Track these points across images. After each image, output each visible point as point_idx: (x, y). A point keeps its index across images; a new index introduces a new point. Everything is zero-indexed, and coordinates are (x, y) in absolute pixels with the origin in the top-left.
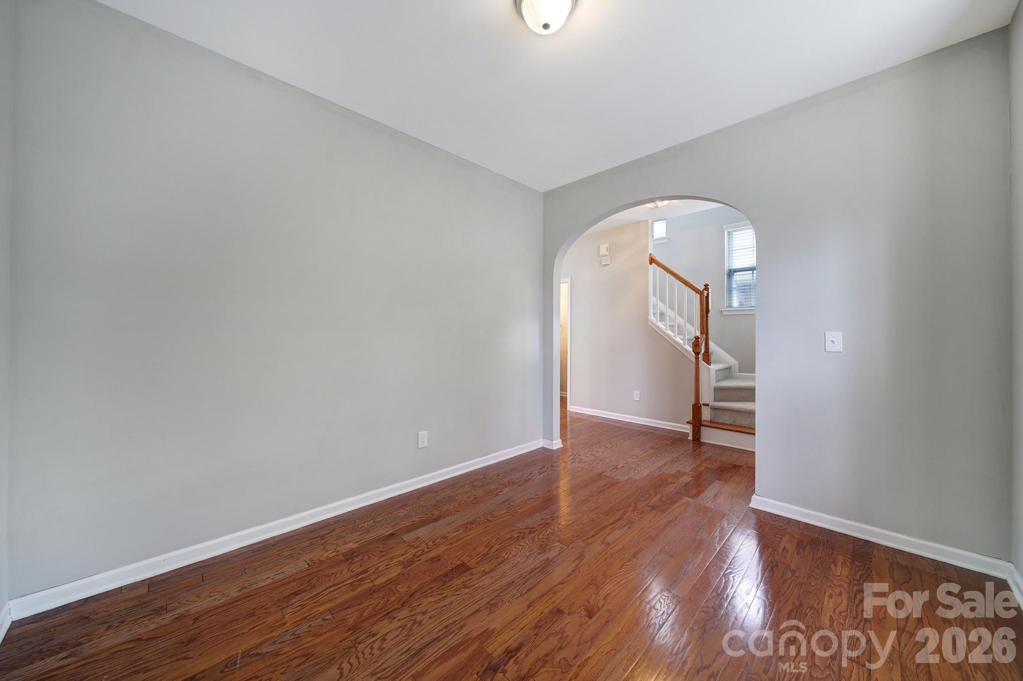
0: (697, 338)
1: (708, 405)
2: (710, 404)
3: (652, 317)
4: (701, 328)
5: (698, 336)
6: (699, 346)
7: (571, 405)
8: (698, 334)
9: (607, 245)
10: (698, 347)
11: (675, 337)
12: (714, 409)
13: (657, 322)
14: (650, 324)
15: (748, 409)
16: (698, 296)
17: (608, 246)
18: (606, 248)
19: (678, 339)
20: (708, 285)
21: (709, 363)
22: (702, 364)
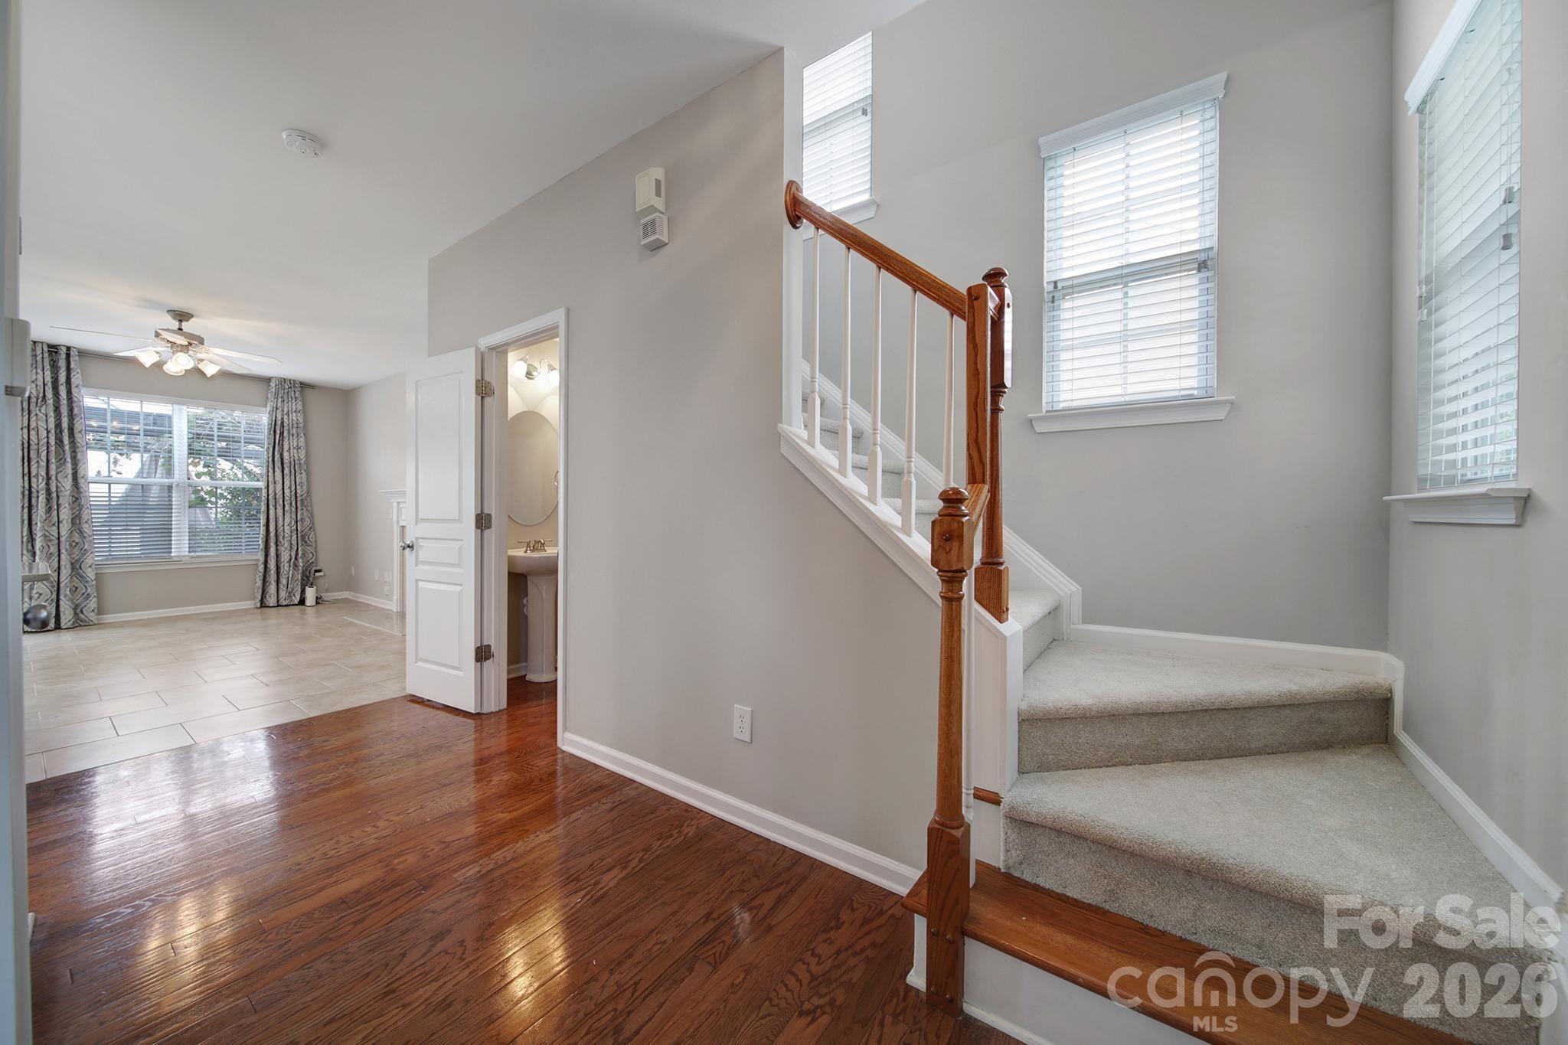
0: (952, 500)
1: (994, 799)
2: (1007, 799)
3: (795, 428)
4: (970, 457)
5: (956, 491)
6: (961, 537)
7: (565, 729)
8: (959, 480)
9: (658, 173)
10: (956, 545)
11: (872, 499)
12: (1021, 823)
13: (813, 446)
14: (784, 450)
15: (1185, 851)
16: (960, 325)
17: (661, 177)
18: (654, 183)
19: (886, 511)
20: (1004, 275)
21: (999, 610)
22: (973, 610)
